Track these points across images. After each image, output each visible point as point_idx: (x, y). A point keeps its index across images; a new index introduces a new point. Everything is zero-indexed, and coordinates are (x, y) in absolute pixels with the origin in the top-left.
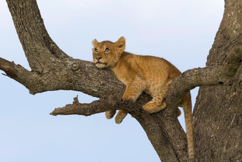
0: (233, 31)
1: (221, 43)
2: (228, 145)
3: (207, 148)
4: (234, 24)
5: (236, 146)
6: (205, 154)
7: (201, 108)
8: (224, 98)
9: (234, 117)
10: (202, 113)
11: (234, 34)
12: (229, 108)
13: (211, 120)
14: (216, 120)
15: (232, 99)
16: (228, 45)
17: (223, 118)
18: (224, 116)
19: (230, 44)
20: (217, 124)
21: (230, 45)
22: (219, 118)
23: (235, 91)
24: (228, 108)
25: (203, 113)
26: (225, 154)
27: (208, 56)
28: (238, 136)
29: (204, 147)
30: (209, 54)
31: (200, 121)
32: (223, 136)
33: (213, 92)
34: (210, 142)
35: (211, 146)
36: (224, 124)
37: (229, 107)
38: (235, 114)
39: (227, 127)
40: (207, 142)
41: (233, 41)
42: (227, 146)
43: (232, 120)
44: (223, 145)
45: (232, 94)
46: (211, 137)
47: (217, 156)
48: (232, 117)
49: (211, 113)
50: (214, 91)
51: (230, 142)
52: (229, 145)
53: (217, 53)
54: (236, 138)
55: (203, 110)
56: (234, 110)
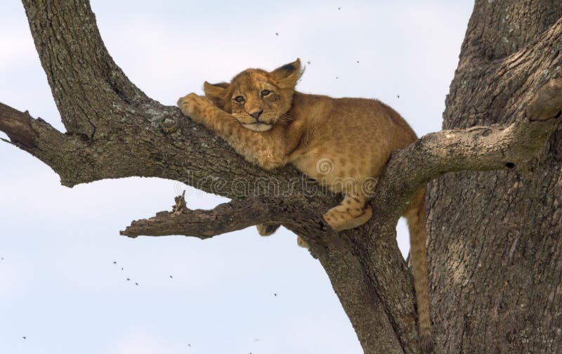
0: (501, 39)
1: (480, 68)
2: (503, 305)
3: (455, 309)
4: (504, 21)
5: (522, 305)
6: (450, 325)
7: (438, 219)
8: (491, 195)
9: (516, 241)
10: (439, 228)
11: (504, 47)
12: (505, 219)
13: (462, 246)
14: (474, 247)
15: (511, 198)
16: (500, 73)
17: (491, 241)
18: (493, 238)
19: (503, 70)
20: (477, 255)
21: (504, 73)
22: (481, 242)
23: (518, 179)
24: (503, 219)
25: (443, 228)
26: (497, 324)
27: (448, 96)
28: (526, 285)
29: (447, 308)
30: (451, 92)
31: (436, 246)
32: (491, 282)
33: (465, 180)
34: (460, 296)
35: (463, 305)
36: (494, 255)
37: (503, 217)
38: (518, 233)
39: (500, 264)
40: (454, 297)
41: (510, 64)
42: (501, 307)
43: (511, 246)
44: (490, 305)
45: (512, 186)
46: (464, 285)
47: (478, 329)
48: (511, 239)
49: (460, 231)
50: (469, 178)
51: (507, 297)
52: (506, 304)
53: (473, 91)
54: (521, 289)
55: (442, 222)
56: (515, 223)
